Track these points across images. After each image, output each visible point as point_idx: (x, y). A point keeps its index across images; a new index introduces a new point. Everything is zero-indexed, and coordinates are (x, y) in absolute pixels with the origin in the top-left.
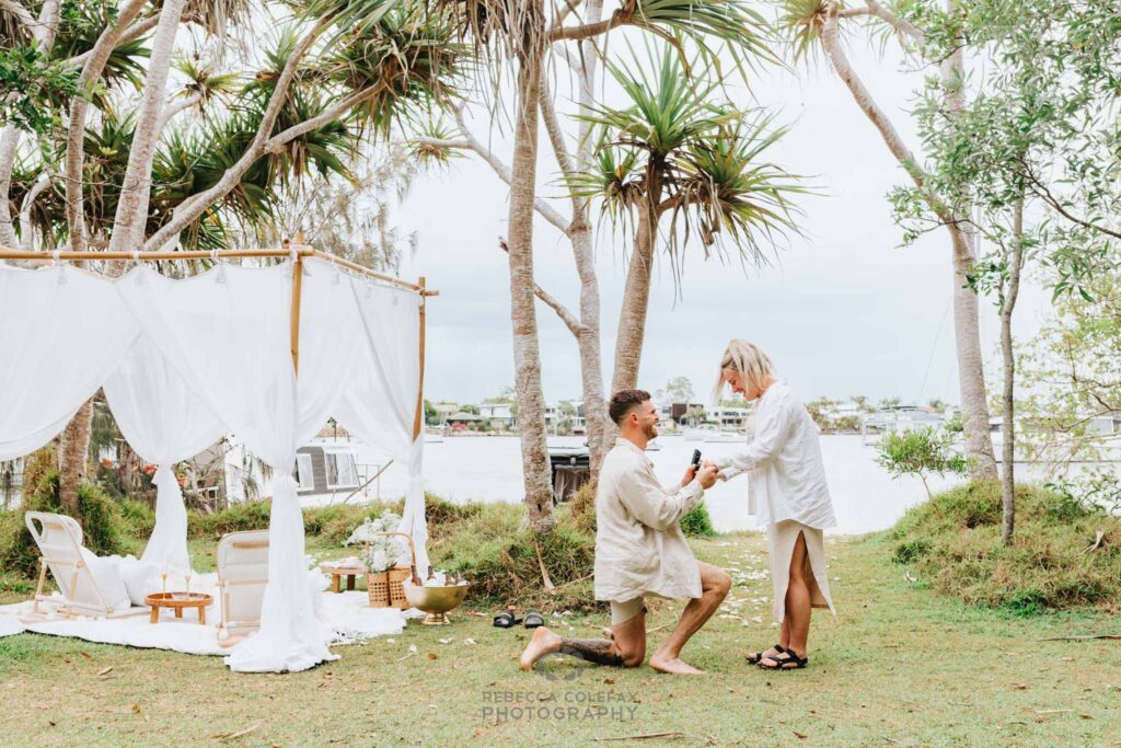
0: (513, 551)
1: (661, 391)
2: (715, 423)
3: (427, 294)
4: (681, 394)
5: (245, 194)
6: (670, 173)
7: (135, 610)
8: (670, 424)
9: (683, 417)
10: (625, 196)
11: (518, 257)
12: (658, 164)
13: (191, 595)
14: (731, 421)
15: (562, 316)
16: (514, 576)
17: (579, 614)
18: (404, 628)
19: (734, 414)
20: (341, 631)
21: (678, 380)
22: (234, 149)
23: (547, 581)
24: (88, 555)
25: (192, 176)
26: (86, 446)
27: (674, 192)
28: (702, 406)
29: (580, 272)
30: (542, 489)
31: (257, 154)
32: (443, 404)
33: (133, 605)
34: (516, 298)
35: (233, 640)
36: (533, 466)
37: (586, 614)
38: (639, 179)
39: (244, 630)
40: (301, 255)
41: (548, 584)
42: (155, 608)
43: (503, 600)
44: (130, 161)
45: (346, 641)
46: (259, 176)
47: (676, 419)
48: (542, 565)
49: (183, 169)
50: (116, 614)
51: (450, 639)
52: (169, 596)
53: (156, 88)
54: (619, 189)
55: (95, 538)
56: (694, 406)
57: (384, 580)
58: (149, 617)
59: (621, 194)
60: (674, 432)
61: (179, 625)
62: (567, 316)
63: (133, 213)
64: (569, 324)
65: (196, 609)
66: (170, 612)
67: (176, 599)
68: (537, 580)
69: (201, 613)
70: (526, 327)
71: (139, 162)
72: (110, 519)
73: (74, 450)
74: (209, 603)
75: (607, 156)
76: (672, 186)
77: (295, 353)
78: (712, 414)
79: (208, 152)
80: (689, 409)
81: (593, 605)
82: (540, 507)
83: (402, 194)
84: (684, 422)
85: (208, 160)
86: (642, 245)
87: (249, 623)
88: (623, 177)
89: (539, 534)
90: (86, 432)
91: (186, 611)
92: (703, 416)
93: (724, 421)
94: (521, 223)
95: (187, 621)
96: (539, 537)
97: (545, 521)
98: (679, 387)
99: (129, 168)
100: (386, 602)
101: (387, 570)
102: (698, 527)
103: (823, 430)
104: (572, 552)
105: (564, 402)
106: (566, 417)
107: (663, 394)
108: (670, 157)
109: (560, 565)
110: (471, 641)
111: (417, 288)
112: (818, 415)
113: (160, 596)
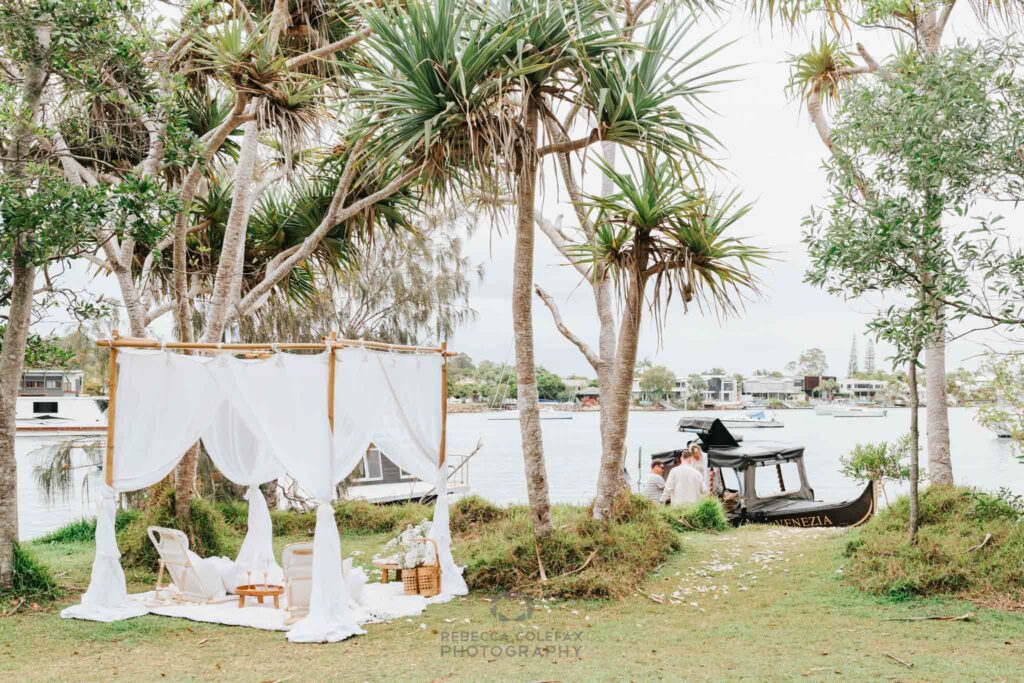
0: (519, 552)
1: (794, 363)
2: (848, 396)
3: (448, 355)
4: (814, 365)
5: (326, 246)
6: (654, 245)
7: (229, 597)
8: (802, 397)
9: (815, 390)
10: (620, 261)
11: (519, 324)
12: (643, 238)
13: (270, 586)
14: (864, 394)
15: (584, 352)
16: (516, 570)
17: (563, 599)
18: (424, 611)
19: (867, 386)
20: (373, 614)
21: (811, 351)
22: (316, 211)
23: (543, 574)
24: (194, 557)
25: (283, 233)
26: (195, 470)
27: (659, 259)
28: (835, 379)
29: (600, 314)
30: (541, 503)
31: (330, 225)
32: (573, 378)
33: (228, 594)
34: (519, 356)
35: (293, 620)
36: (534, 485)
37: (566, 600)
38: (631, 248)
39: (302, 612)
40: (334, 349)
41: (544, 577)
42: (242, 597)
43: (508, 589)
44: (224, 246)
45: (376, 620)
46: (339, 232)
47: (808, 392)
48: (540, 562)
49: (276, 227)
50: (215, 600)
51: (454, 619)
52: (253, 587)
53: (243, 187)
54: (616, 257)
55: (203, 541)
56: (827, 378)
57: (413, 574)
58: (237, 603)
59: (617, 261)
60: (806, 406)
61: (261, 609)
62: (588, 352)
63: (227, 287)
64: (589, 359)
65: (272, 597)
66: (255, 600)
67: (258, 589)
68: (534, 574)
69: (276, 600)
70: (526, 378)
71: (231, 246)
72: (215, 525)
73: (185, 473)
74: (282, 593)
75: (604, 230)
76: (656, 253)
77: (331, 418)
78: (845, 386)
79: (295, 213)
80: (822, 383)
81: (572, 593)
82: (540, 517)
83: (470, 229)
84: (816, 395)
85: (296, 220)
86: (632, 304)
87: (304, 609)
88: (618, 248)
89: (540, 538)
90: (195, 459)
91: (266, 599)
92: (836, 389)
93: (857, 394)
94: (521, 298)
95: (267, 606)
96: (539, 540)
97: (544, 527)
98: (813, 358)
99: (223, 251)
100: (415, 592)
101: (416, 567)
102: (710, 524)
103: (959, 402)
104: (564, 552)
105: (694, 376)
106: (696, 391)
107: (797, 366)
108: (654, 233)
109: (554, 563)
110: (467, 620)
111: (440, 351)
112: (954, 386)
113: (246, 587)
